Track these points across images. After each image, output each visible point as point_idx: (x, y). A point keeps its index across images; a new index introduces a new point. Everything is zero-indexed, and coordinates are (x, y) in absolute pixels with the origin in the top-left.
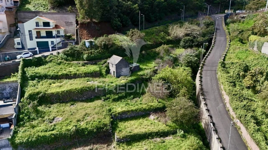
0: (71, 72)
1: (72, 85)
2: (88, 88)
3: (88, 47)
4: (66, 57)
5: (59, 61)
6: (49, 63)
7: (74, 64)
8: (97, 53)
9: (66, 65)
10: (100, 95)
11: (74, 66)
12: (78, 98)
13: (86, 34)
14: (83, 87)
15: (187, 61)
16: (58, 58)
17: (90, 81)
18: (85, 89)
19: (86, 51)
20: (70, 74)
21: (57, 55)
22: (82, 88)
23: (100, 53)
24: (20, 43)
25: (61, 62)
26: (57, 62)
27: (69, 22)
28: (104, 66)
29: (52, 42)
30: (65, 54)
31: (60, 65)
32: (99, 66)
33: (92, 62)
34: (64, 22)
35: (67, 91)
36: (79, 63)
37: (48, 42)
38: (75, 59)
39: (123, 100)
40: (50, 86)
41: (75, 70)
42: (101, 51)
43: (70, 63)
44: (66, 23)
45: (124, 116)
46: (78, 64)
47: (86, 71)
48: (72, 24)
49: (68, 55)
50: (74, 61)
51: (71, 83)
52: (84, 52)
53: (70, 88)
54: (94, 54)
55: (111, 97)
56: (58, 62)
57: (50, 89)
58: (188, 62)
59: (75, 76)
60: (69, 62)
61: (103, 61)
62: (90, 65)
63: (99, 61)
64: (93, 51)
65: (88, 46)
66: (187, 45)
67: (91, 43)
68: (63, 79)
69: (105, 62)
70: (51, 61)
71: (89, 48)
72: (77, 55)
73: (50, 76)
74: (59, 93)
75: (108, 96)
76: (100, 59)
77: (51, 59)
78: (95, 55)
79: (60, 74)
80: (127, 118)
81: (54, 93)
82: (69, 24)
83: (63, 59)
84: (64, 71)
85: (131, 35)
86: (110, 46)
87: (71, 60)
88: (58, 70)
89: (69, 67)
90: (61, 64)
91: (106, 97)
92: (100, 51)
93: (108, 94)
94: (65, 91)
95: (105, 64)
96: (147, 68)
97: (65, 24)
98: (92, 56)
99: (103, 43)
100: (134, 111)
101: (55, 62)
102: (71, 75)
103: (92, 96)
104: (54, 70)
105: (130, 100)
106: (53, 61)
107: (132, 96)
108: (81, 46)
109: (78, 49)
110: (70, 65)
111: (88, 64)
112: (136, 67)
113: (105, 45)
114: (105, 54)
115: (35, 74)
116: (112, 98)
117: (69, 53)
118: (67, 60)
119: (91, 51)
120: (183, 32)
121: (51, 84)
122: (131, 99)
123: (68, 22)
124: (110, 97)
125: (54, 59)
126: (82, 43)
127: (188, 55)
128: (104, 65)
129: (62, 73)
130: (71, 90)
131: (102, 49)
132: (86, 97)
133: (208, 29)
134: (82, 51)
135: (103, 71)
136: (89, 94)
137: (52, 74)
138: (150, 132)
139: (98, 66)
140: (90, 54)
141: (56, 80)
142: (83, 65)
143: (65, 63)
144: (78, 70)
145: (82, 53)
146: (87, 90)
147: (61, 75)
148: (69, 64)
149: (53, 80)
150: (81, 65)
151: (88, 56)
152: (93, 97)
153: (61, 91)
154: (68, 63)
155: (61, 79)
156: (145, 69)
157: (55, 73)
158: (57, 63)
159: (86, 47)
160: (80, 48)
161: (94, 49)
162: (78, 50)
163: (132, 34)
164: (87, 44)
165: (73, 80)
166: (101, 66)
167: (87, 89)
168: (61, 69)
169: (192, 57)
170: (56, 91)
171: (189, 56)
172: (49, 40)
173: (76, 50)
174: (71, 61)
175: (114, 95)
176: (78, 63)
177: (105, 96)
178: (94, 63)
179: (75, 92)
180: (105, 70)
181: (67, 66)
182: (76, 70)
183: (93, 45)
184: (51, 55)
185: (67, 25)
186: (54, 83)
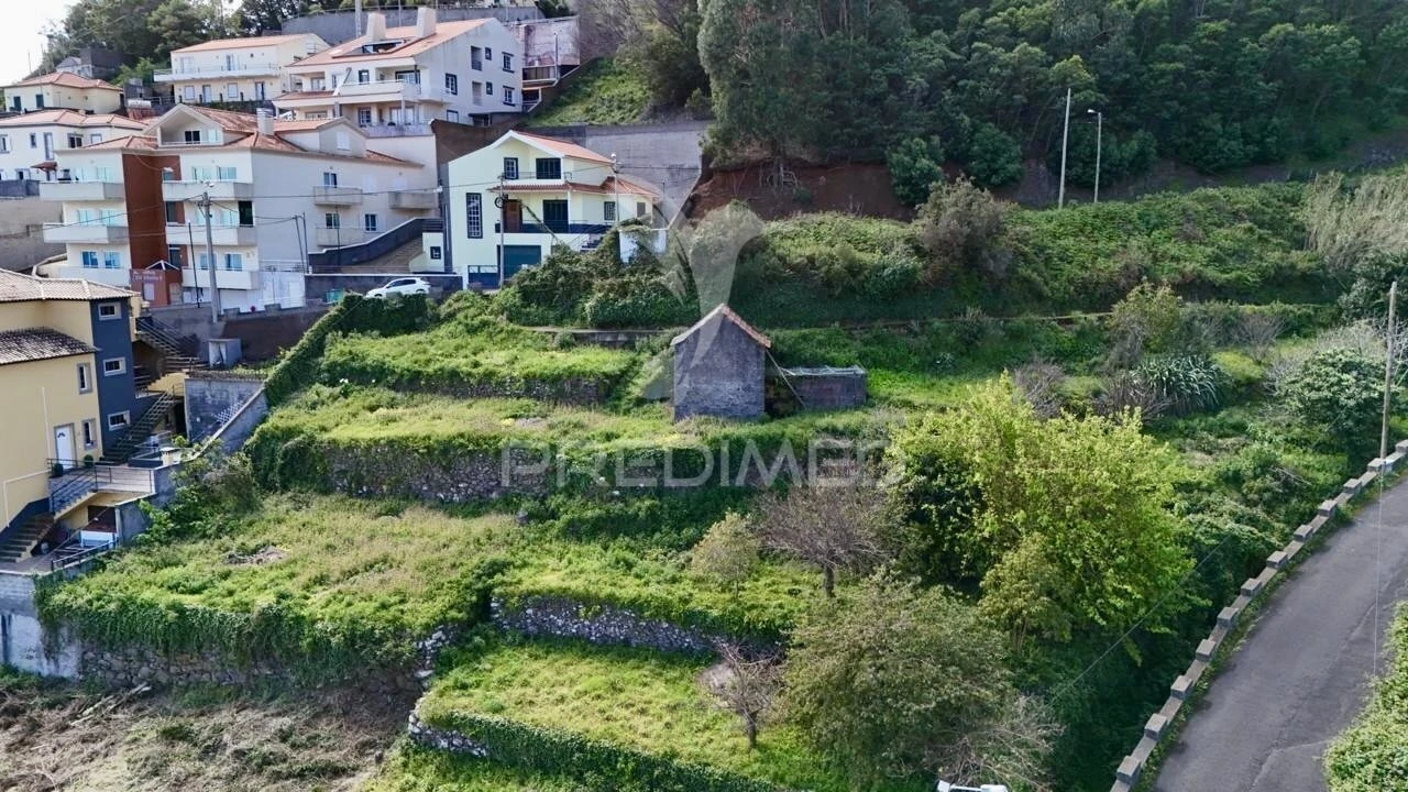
3: (624, 260)
4: (518, 301)
7: (530, 335)
17: (524, 417)
18: (462, 445)
24: (438, 249)
25: (485, 325)
27: (686, 165)
31: (471, 334)
32: (636, 355)
33: (616, 336)
34: (664, 167)
36: (556, 335)
37: (539, 247)
38: (553, 314)
43: (520, 332)
44: (672, 175)
45: (560, 622)
46: (549, 337)
49: (529, 295)
50: (546, 324)
52: (593, 285)
54: (634, 293)
55: (563, 510)
56: (475, 323)
59: (484, 387)
60: (521, 328)
61: (661, 335)
63: (649, 334)
65: (630, 259)
70: (451, 318)
71: (628, 267)
73: (392, 372)
74: (357, 447)
75: (554, 501)
78: (634, 302)
79: (432, 368)
80: (578, 637)
82: (686, 175)
83: (505, 313)
84: (458, 359)
87: (535, 320)
88: (442, 352)
89: (503, 348)
90: (482, 330)
91: (542, 503)
92: (668, 280)
96: (922, 401)
97: (667, 175)
98: (621, 302)
100: (623, 606)
102: (472, 380)
108: (595, 253)
109: (580, 269)
111: (588, 345)
115: (349, 357)
116: (569, 516)
117: (535, 284)
118: (515, 317)
119: (626, 279)
123: (681, 169)
124: (560, 507)
134: (591, 276)
136: (481, 477)
137: (408, 365)
138: (606, 743)
140: (613, 295)
141: (408, 393)
142: (564, 345)
143: (500, 331)
145: (588, 285)
146: (469, 451)
148: (511, 334)
149: (394, 394)
150: (553, 345)
151: (604, 304)
155: (425, 390)
157: (419, 362)
159: (618, 260)
160: (588, 265)
162: (577, 274)
164: (627, 248)
172: (549, 240)
174: (534, 325)
175: (587, 501)
176: (550, 333)
178: (622, 338)
181: (497, 343)
185: (676, 183)
186: (391, 406)
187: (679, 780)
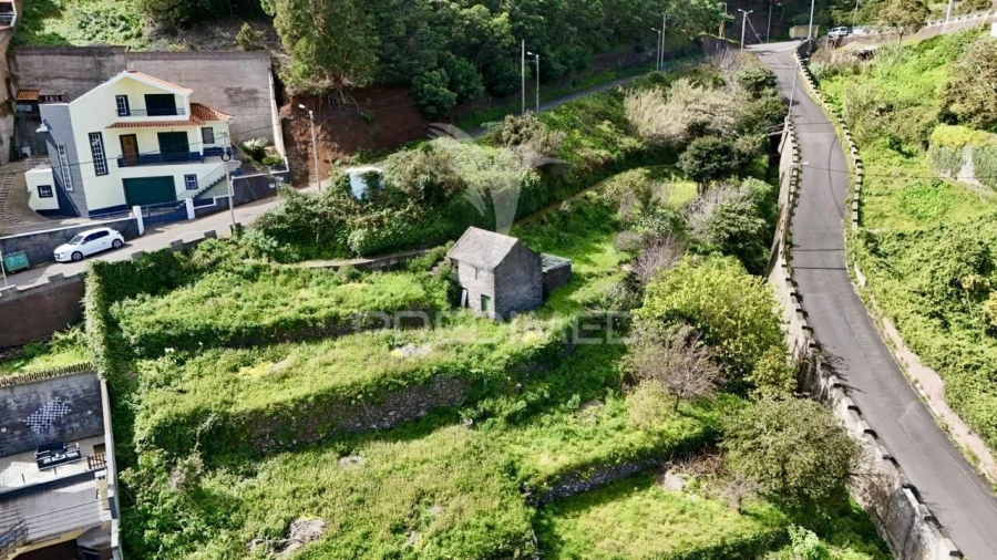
0: (312, 311)
1: (330, 369)
2: (404, 376)
3: (359, 197)
4: (275, 244)
5: (250, 262)
6: (206, 275)
7: (312, 271)
8: (403, 221)
9: (281, 278)
10: (452, 401)
11: (318, 284)
12: (364, 424)
13: (321, 137)
14: (385, 376)
15: (727, 232)
16: (242, 252)
17: (400, 346)
18: (391, 383)
19: (354, 214)
20: (314, 320)
21: (235, 238)
22: (379, 382)
23: (413, 221)
25: (257, 269)
26: (239, 269)
27: (244, 89)
28: (439, 277)
29: (191, 181)
30: (268, 233)
31: (256, 281)
32: (418, 275)
33: (388, 261)
34: (222, 91)
35: (318, 398)
36: (336, 269)
37: (172, 177)
38: (313, 250)
39: (546, 419)
40: (236, 381)
41: (327, 302)
42: (419, 213)
43: (297, 271)
44: (230, 96)
45: (568, 488)
46: (331, 270)
47: (374, 300)
48: (256, 99)
49: (282, 236)
50: (308, 258)
51: (325, 359)
52: (348, 222)
53: (329, 384)
54: (390, 226)
55: (497, 409)
56: (247, 270)
57: (242, 394)
58: (733, 239)
59: (336, 327)
60: (293, 266)
61: (430, 254)
62: (380, 273)
63: (414, 257)
64: (384, 213)
65: (363, 195)
66: (712, 170)
67: (372, 179)
68: (283, 340)
69: (440, 259)
70: (213, 267)
71: (367, 202)
72: (322, 232)
73: (225, 332)
74: (286, 408)
75: (485, 405)
76: (418, 245)
77: (213, 257)
78: (394, 231)
79: (267, 321)
80: (581, 491)
81: (263, 412)
82: (244, 97)
83: (264, 255)
84: (282, 308)
85: (509, 139)
86: (450, 191)
87: (295, 256)
88: (257, 303)
89: (298, 288)
90: (258, 275)
91: (476, 409)
92: (411, 211)
93: (483, 398)
94: (311, 399)
95: (441, 264)
96: (595, 270)
97: (225, 96)
98: (383, 234)
99: (423, 178)
100: (605, 462)
101: (232, 271)
102: (319, 324)
103: (418, 412)
104: (239, 308)
105: (570, 417)
106: (222, 264)
107: (576, 397)
108: (332, 195)
109: (325, 209)
110: (299, 279)
111: (370, 272)
112: (560, 273)
113: (429, 187)
114: (432, 222)
115: (161, 327)
116: (506, 413)
117: (285, 226)
118: (279, 257)
119: (376, 215)
120: (680, 116)
121: (235, 370)
122: (574, 411)
123: (238, 91)
124: (492, 408)
125: (227, 256)
126: (337, 183)
127: (727, 211)
128: (435, 269)
129: (276, 318)
130: (333, 390)
131: (420, 202)
132: (395, 415)
133: (762, 102)
134: (340, 214)
135: (436, 295)
136: (409, 402)
137: (236, 324)
138: (691, 550)
139: (411, 276)
140: (375, 230)
141: (255, 348)
142: (353, 277)
143: (277, 273)
144: (340, 302)
145: (342, 222)
146: (400, 386)
147: (276, 324)
148: (291, 274)
149: (240, 352)
150: (344, 278)
151: (370, 237)
152: (422, 413)
153: (293, 400)
154: (290, 270)
155: (274, 342)
156: (591, 275)
157: (245, 318)
158: (240, 273)
159: (355, 198)
160: (330, 205)
161: (390, 206)
162: (325, 214)
163: (514, 137)
164: (359, 188)
165: (326, 344)
166: (425, 273)
167: (400, 382)
168: (266, 301)
169: (743, 218)
170: (269, 401)
171: (733, 215)
172: (178, 171)
173: (315, 215)
174: (297, 261)
175: (508, 397)
176: (329, 267)
177: (472, 403)
178: (393, 262)
179: (351, 398)
180: (443, 293)
181: (285, 283)
182: (332, 299)
183: (383, 190)
184: (211, 240)
185: (235, 104)
186: (248, 364)
187: (734, 552)
